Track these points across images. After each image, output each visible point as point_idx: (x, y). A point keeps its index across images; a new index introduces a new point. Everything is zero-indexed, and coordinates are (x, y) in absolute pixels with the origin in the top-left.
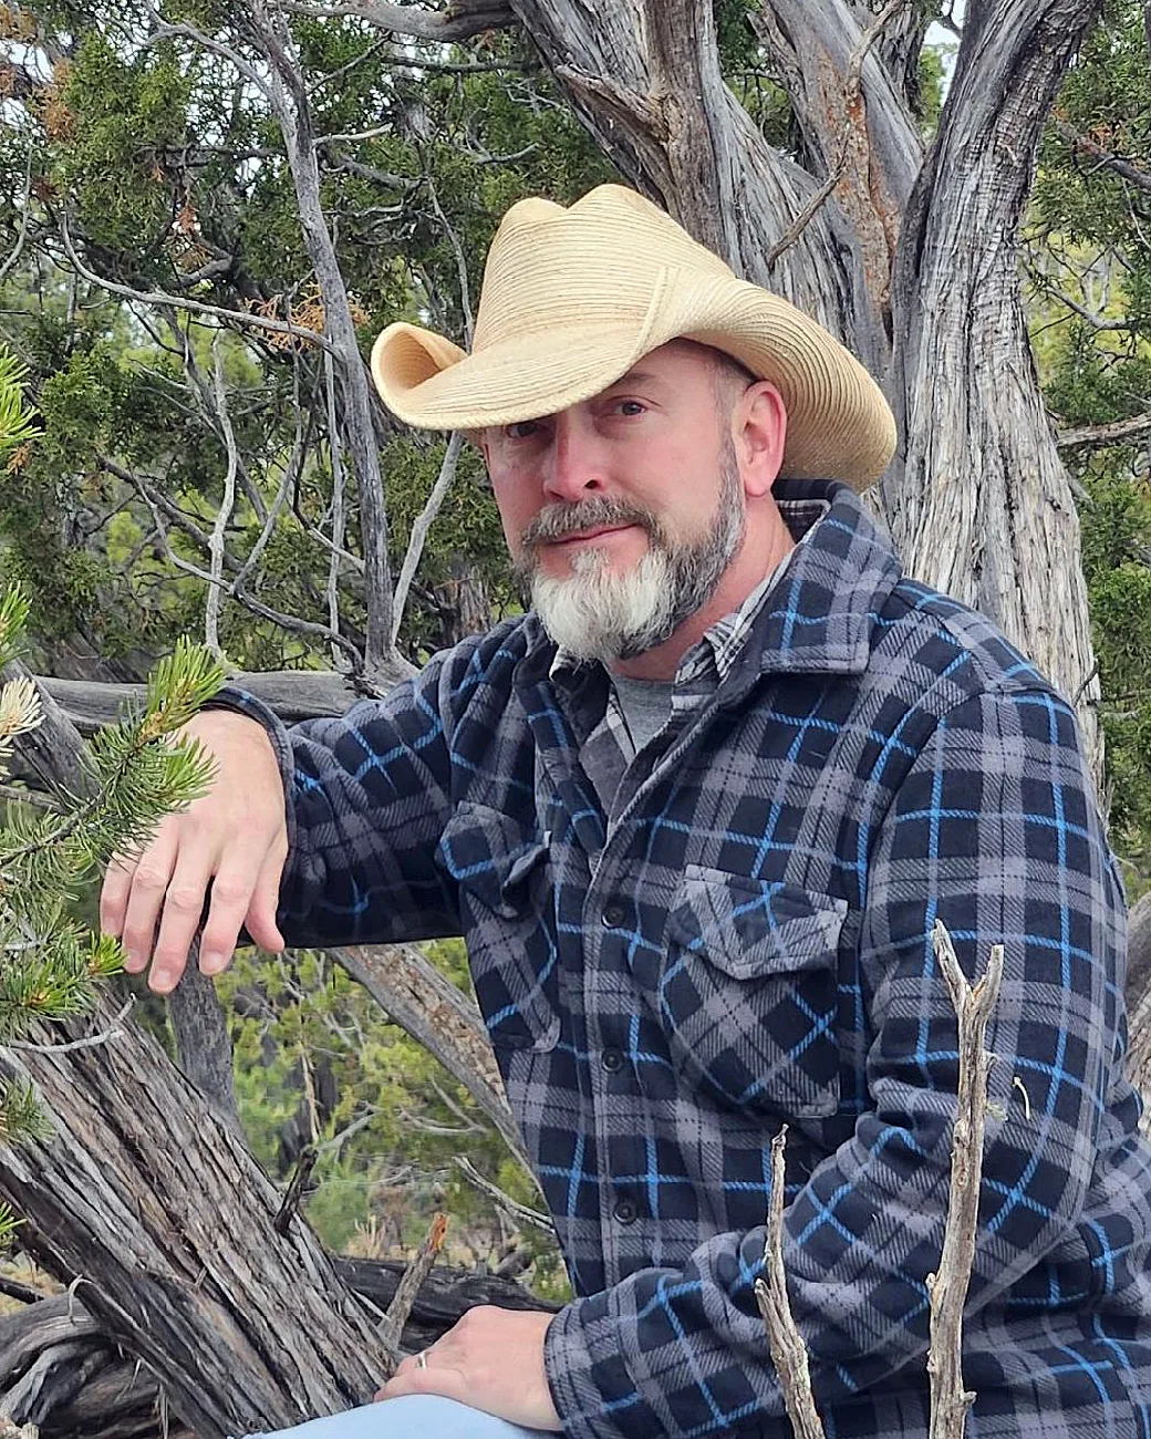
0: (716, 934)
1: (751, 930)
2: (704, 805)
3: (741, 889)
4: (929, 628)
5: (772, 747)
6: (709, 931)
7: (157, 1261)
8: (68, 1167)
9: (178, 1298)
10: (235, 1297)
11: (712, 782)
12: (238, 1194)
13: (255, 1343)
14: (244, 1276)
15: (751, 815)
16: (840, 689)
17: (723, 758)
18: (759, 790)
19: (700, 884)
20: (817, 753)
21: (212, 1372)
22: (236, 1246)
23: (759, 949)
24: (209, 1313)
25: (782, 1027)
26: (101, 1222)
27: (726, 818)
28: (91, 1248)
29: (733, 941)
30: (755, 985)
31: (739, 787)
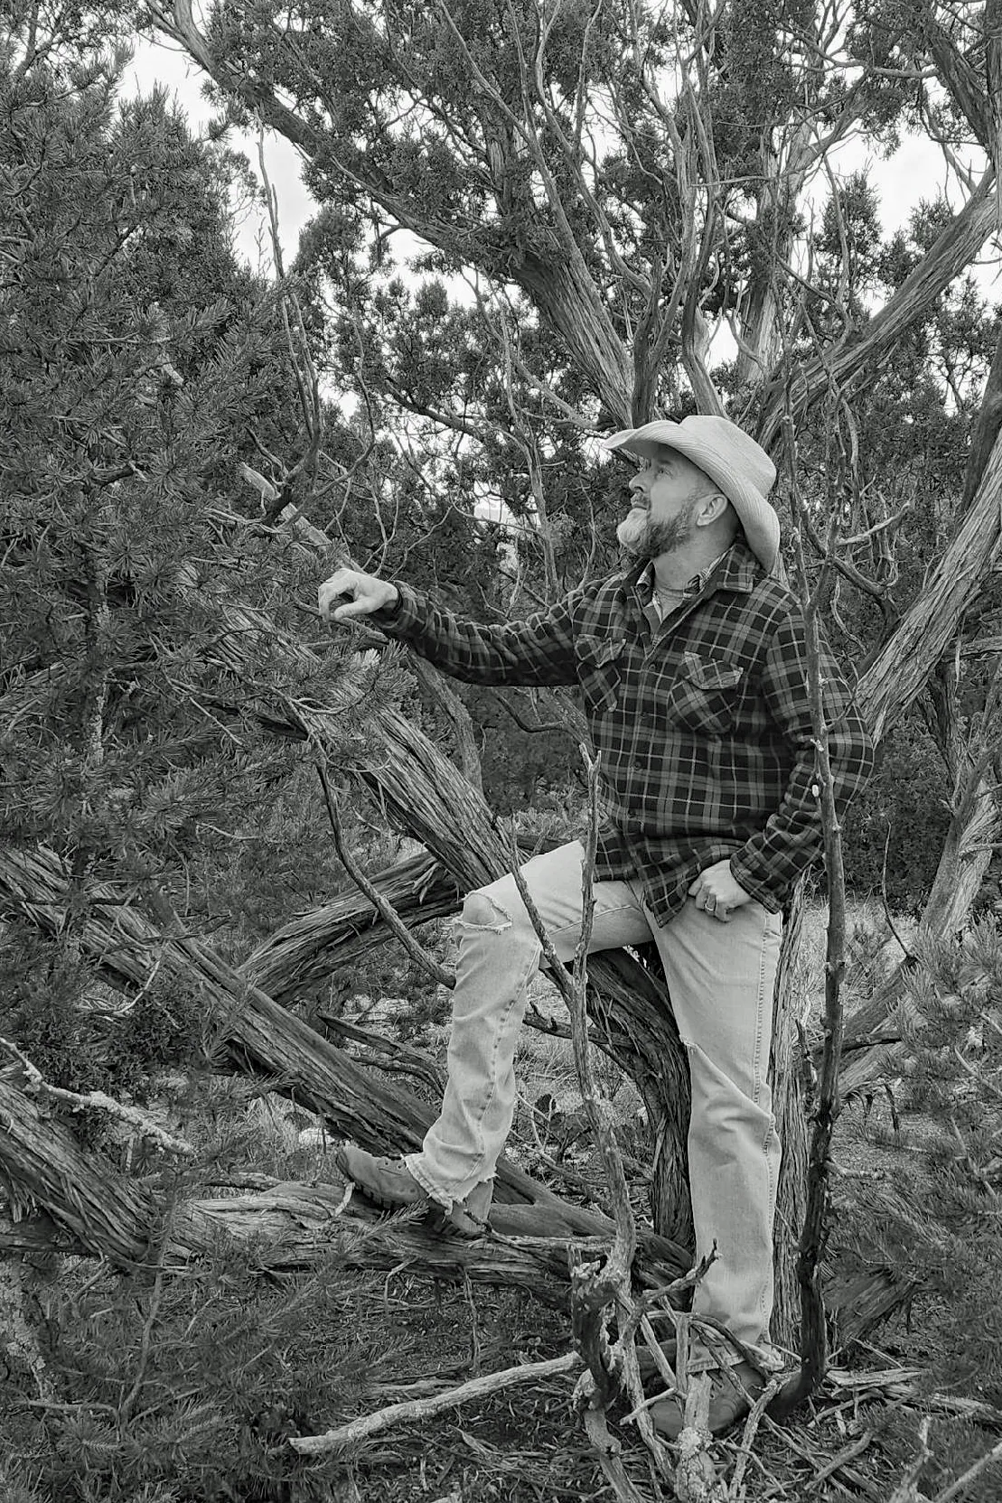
0: (696, 673)
1: (709, 674)
2: (693, 633)
3: (704, 660)
4: (773, 584)
5: (717, 614)
6: (693, 673)
7: (451, 838)
8: (421, 806)
9: (458, 850)
10: (476, 849)
11: (696, 625)
12: (479, 816)
13: (484, 865)
14: (480, 843)
15: (710, 637)
16: (743, 597)
17: (700, 617)
18: (713, 629)
19: (690, 658)
20: (734, 617)
21: (469, 873)
22: (477, 832)
23: (712, 681)
24: (467, 854)
25: (714, 706)
26: (432, 825)
27: (700, 637)
28: (429, 832)
29: (702, 676)
30: (706, 692)
31: (705, 627)
